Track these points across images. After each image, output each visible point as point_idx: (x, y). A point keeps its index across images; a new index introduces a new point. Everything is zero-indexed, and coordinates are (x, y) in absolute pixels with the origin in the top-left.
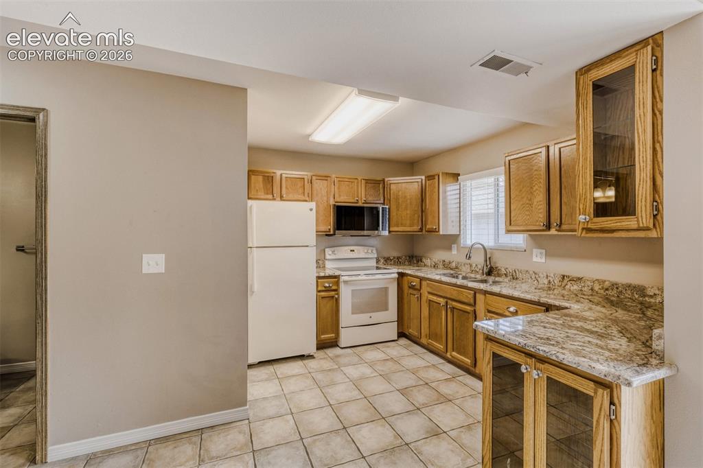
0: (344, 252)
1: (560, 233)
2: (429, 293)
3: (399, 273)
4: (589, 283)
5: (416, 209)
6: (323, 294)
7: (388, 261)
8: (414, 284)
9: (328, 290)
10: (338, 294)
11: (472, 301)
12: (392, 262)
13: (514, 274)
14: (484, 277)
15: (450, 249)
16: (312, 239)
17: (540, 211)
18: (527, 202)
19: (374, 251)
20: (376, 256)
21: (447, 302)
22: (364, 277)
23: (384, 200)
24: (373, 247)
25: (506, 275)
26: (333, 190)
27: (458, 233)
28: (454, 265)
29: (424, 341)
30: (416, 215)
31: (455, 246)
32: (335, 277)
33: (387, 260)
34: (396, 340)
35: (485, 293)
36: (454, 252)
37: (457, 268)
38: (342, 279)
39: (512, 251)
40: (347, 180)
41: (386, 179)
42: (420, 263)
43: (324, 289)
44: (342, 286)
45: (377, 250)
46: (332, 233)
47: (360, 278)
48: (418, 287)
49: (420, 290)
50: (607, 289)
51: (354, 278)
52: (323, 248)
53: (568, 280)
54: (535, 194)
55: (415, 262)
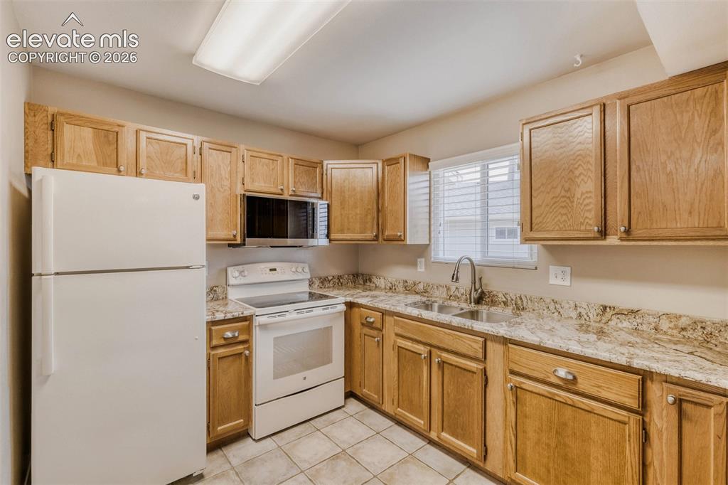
0: (260, 272)
1: (625, 243)
2: (397, 335)
3: (346, 303)
4: (651, 319)
5: (370, 207)
6: (221, 351)
7: (326, 283)
8: (372, 320)
9: (230, 343)
10: (248, 349)
11: (480, 356)
12: (331, 285)
13: (519, 302)
14: (473, 307)
15: (414, 264)
16: (199, 253)
17: (588, 208)
18: (563, 193)
19: (307, 270)
20: (309, 277)
21: (430, 352)
22: (294, 315)
23: (322, 193)
24: (304, 262)
25: (505, 303)
26: (240, 169)
27: (428, 243)
28: (421, 287)
29: (387, 407)
30: (369, 217)
31: (421, 261)
32: (245, 319)
33: (324, 281)
34: (343, 406)
35: (506, 341)
36: (421, 268)
37: (425, 291)
38: (258, 321)
39: (515, 268)
40: (266, 156)
41: (325, 163)
42: (368, 284)
43: (223, 342)
44: (257, 333)
45: (309, 267)
46: (239, 241)
47: (288, 316)
48: (379, 325)
49: (382, 331)
50: (683, 329)
51: (277, 319)
52: (224, 266)
53: (612, 312)
54: (578, 181)
55: (361, 282)
